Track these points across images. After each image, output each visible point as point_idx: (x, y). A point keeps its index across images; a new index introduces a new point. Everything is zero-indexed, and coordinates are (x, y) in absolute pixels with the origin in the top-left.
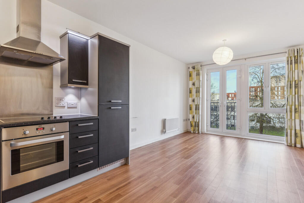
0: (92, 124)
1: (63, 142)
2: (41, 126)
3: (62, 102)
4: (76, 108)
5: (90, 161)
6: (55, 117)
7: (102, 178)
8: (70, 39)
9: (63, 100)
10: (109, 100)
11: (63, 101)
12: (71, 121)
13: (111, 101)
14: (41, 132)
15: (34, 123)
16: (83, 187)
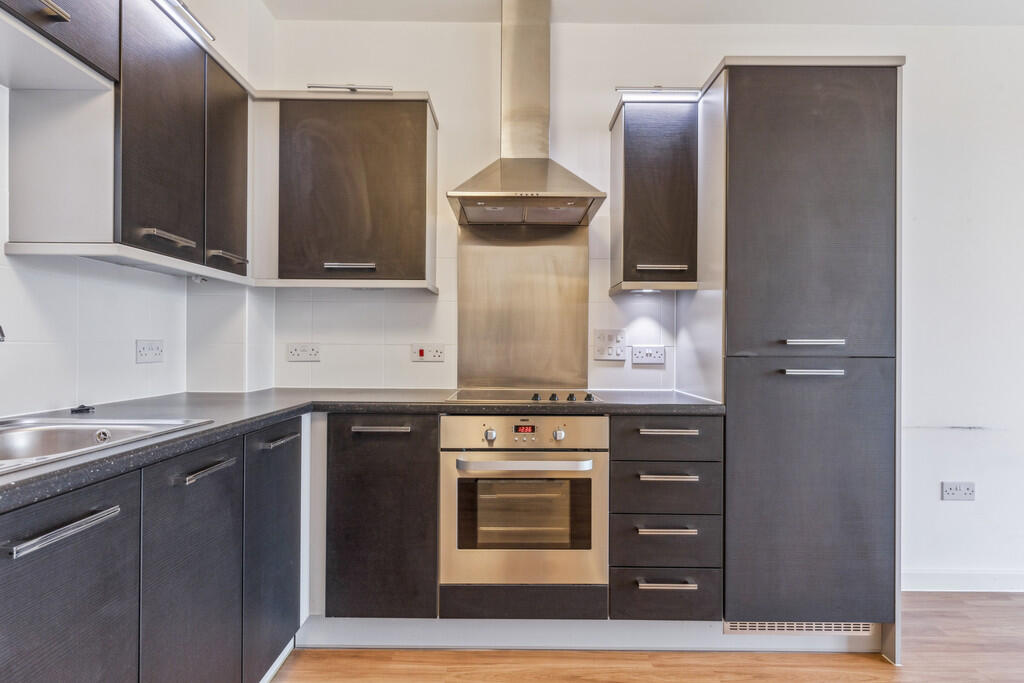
0: (695, 432)
1: (588, 482)
2: (527, 420)
3: (615, 346)
4: (660, 368)
5: (687, 579)
6: (589, 397)
7: (739, 674)
8: (630, 122)
9: (619, 339)
10: (775, 338)
11: (618, 342)
12: (618, 415)
13: (784, 342)
14: (525, 440)
15: (508, 410)
16: (654, 673)
